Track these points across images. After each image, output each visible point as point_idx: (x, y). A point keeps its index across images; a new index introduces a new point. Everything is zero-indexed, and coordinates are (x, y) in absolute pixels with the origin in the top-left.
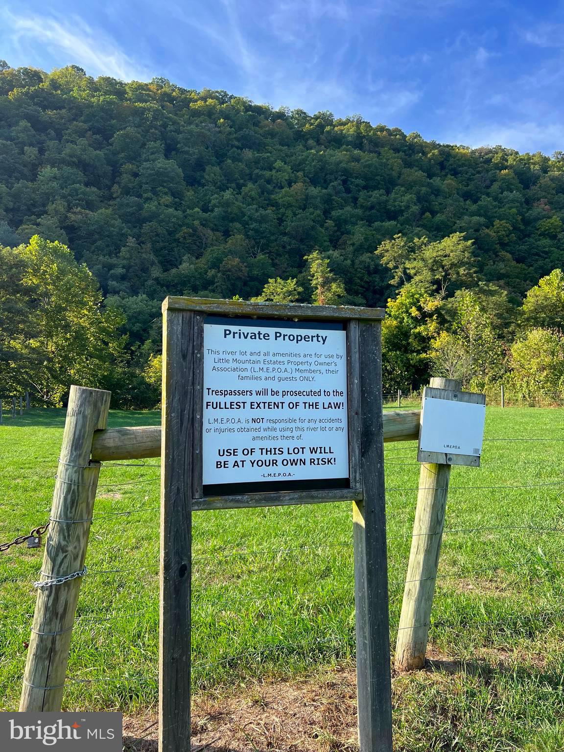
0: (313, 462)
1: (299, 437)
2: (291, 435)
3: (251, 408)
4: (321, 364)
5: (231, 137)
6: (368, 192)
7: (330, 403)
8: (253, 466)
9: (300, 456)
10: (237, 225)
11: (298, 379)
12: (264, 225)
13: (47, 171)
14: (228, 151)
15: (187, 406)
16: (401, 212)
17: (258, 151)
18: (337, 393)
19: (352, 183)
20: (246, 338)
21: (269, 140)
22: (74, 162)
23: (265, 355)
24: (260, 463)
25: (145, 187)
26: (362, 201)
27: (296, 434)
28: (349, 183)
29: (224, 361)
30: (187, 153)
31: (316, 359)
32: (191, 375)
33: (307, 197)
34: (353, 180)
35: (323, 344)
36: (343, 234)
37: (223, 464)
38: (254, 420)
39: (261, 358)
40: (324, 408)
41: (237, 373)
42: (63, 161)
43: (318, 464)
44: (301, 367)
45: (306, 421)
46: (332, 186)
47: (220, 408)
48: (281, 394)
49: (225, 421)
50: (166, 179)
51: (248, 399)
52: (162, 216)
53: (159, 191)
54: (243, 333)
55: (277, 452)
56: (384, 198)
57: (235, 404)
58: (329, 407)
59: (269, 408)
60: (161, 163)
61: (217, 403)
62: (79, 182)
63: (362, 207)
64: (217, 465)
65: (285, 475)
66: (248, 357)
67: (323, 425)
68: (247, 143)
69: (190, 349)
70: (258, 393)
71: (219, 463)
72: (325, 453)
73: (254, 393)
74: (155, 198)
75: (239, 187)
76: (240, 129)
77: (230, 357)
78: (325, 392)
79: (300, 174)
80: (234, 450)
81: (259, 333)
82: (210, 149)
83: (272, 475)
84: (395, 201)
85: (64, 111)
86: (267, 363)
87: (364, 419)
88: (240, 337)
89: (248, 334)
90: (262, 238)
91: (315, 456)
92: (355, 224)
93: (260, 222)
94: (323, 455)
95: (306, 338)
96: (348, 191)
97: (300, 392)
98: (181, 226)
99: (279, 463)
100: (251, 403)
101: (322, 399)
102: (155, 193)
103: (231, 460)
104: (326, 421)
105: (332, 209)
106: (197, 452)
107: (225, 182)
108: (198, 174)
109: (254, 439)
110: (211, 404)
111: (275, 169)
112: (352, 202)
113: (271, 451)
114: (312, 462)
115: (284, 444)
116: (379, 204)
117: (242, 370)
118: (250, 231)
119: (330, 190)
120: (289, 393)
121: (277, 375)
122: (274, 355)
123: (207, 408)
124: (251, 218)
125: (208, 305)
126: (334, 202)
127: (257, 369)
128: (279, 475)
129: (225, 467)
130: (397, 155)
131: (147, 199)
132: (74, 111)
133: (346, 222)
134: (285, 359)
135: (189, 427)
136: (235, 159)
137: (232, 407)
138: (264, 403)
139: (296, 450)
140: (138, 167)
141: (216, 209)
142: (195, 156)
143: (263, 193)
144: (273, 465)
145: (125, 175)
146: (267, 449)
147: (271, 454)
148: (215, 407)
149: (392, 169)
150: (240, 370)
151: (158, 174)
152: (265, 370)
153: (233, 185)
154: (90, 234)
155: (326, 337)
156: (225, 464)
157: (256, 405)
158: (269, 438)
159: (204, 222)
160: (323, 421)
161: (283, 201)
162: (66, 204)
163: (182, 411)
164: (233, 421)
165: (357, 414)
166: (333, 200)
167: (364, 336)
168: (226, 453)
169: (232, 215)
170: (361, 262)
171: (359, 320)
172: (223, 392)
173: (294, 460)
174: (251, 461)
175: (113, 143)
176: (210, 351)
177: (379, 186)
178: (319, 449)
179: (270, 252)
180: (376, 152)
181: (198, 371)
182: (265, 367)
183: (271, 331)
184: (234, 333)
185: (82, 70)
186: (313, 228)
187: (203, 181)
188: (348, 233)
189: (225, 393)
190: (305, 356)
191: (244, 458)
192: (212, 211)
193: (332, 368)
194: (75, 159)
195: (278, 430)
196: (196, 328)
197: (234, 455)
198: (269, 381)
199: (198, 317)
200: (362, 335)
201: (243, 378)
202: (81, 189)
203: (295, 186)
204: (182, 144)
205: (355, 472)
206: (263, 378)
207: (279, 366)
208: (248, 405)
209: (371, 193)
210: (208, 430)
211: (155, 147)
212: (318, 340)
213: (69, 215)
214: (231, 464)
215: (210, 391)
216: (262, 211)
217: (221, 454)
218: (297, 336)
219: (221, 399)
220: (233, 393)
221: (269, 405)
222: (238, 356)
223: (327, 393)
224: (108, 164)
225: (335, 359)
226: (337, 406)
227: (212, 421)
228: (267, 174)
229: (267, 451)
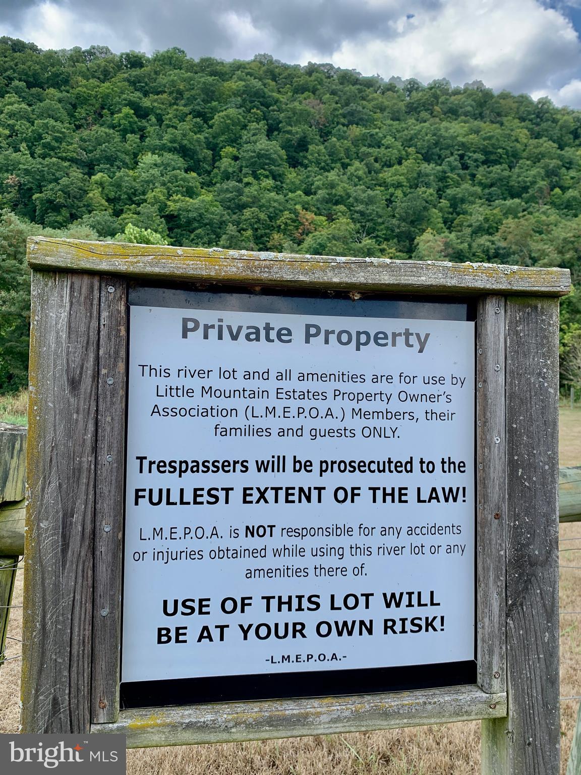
0: (392, 628)
1: (359, 570)
2: (341, 563)
3: (245, 502)
4: (414, 398)
5: (337, 113)
6: (488, 167)
7: (434, 490)
8: (245, 638)
9: (361, 613)
10: (341, 207)
11: (358, 432)
12: (370, 207)
13: (148, 158)
14: (333, 128)
15: (80, 506)
16: (525, 189)
17: (365, 126)
18: (449, 465)
19: (470, 157)
20: (235, 337)
21: (378, 115)
22: (175, 148)
23: (280, 377)
24: (263, 631)
25: (245, 170)
26: (480, 177)
27: (350, 562)
28: (466, 158)
29: (180, 392)
30: (289, 132)
31: (403, 386)
32: (91, 427)
33: (419, 174)
34: (471, 155)
35: (421, 351)
36: (458, 214)
37: (173, 634)
38: (250, 531)
39: (271, 385)
40: (419, 501)
41: (211, 421)
42: (163, 148)
43: (404, 631)
44: (365, 405)
45: (377, 532)
46: (448, 161)
47: (168, 503)
48: (316, 468)
49: (180, 532)
50: (267, 161)
51: (237, 480)
52: (263, 201)
53: (260, 174)
54: (229, 328)
55: (305, 604)
56: (506, 173)
57: (205, 493)
58: (431, 498)
59: (287, 501)
60: (263, 144)
61: (161, 491)
62: (179, 168)
63: (480, 184)
64: (160, 635)
65: (322, 657)
66: (239, 383)
67: (417, 540)
68: (353, 119)
69: (90, 363)
70: (262, 466)
71: (164, 632)
72: (420, 604)
73: (252, 466)
74: (255, 182)
75: (345, 166)
76: (347, 104)
77: (196, 384)
78: (422, 462)
79: (411, 150)
80: (201, 601)
81: (268, 328)
82: (313, 127)
83: (293, 658)
84: (519, 176)
85: (165, 96)
86: (284, 396)
87: (515, 528)
88: (220, 337)
89: (240, 328)
90: (368, 221)
91: (395, 613)
92: (473, 203)
93: (367, 204)
94: (416, 611)
95: (379, 339)
96: (465, 167)
97: (362, 464)
98: (281, 211)
99: (310, 631)
100: (245, 489)
101: (413, 481)
102: (256, 177)
103: (195, 623)
104: (424, 531)
105: (447, 187)
106: (104, 614)
107: (329, 162)
108: (301, 154)
109: (249, 574)
110: (147, 494)
111: (383, 145)
112: (471, 180)
113: (289, 603)
114: (389, 626)
115: (323, 587)
116: (501, 180)
117: (224, 413)
118: (356, 214)
119: (445, 167)
120: (336, 466)
121: (309, 424)
122: (302, 377)
123: (137, 504)
124: (356, 200)
125: (131, 259)
126: (449, 180)
127: (260, 411)
128: (310, 657)
129: (177, 641)
130: (523, 124)
131: (248, 184)
132: (174, 95)
133: (463, 201)
134: (329, 387)
135: (83, 554)
136: (341, 138)
137: (199, 499)
138: (277, 490)
139: (351, 601)
140: (238, 150)
141: (320, 192)
142: (298, 136)
143: (370, 172)
144: (294, 636)
145: (225, 160)
146: (280, 598)
147: (290, 609)
148: (155, 499)
149: (517, 140)
150: (220, 413)
151: (259, 156)
152: (279, 411)
153: (338, 165)
154: (189, 222)
155: (427, 336)
156: (178, 635)
157: (256, 495)
158: (286, 571)
159: (306, 206)
160: (418, 531)
161: (393, 180)
162: (165, 191)
163: (68, 515)
164: (200, 534)
165: (497, 516)
166: (448, 177)
167: (517, 333)
168: (181, 608)
169: (337, 197)
170: (480, 245)
171: (507, 296)
172: (177, 465)
173: (345, 623)
174: (241, 626)
175: (213, 125)
176: (147, 369)
177: (502, 160)
178: (405, 598)
179: (377, 236)
180: (497, 122)
181: (109, 419)
182: (280, 405)
183: (296, 322)
184: (207, 328)
185: (183, 52)
186: (425, 208)
187: (306, 161)
188: (465, 213)
189: (180, 468)
190: (376, 379)
191: (224, 619)
192: (315, 193)
193: (440, 407)
194: (175, 145)
195: (308, 553)
196: (105, 314)
197: (201, 613)
198: (290, 439)
199: (111, 289)
200: (512, 331)
201: (225, 432)
202: (181, 175)
203: (406, 163)
204: (284, 124)
205: (491, 652)
206: (274, 432)
207: (313, 403)
208: (236, 496)
209: (491, 168)
210: (140, 556)
211: (258, 129)
212: (408, 344)
213: (169, 203)
214: (193, 634)
215: (146, 463)
216: (370, 192)
217: (170, 610)
218: (359, 334)
219: (171, 481)
220: (201, 468)
221: (287, 495)
222: (214, 381)
223: (428, 467)
224: (208, 149)
225: (448, 387)
226: (451, 495)
227: (148, 533)
228: (374, 151)
229: (280, 603)
